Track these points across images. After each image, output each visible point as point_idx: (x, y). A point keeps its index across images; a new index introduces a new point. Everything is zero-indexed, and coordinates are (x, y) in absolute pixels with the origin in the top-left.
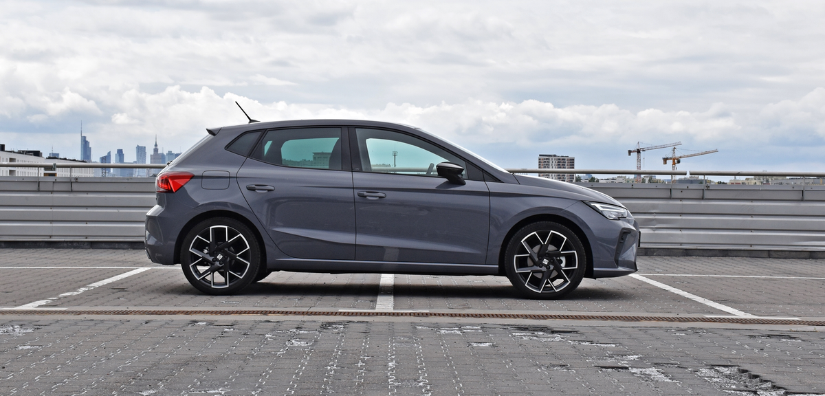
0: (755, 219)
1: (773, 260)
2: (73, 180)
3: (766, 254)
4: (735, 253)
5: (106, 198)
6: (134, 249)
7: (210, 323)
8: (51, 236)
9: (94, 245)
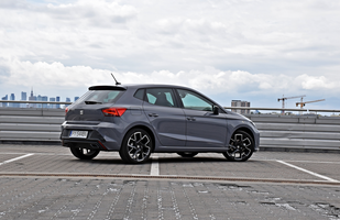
7: (68, 180)
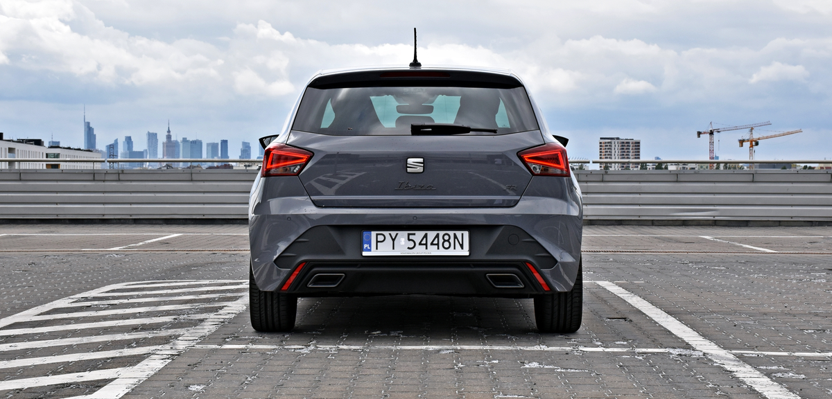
0: (642, 196)
1: (656, 227)
2: (120, 172)
3: (650, 223)
4: (627, 223)
5: (145, 186)
6: (167, 224)
8: (103, 215)
9: (137, 222)
